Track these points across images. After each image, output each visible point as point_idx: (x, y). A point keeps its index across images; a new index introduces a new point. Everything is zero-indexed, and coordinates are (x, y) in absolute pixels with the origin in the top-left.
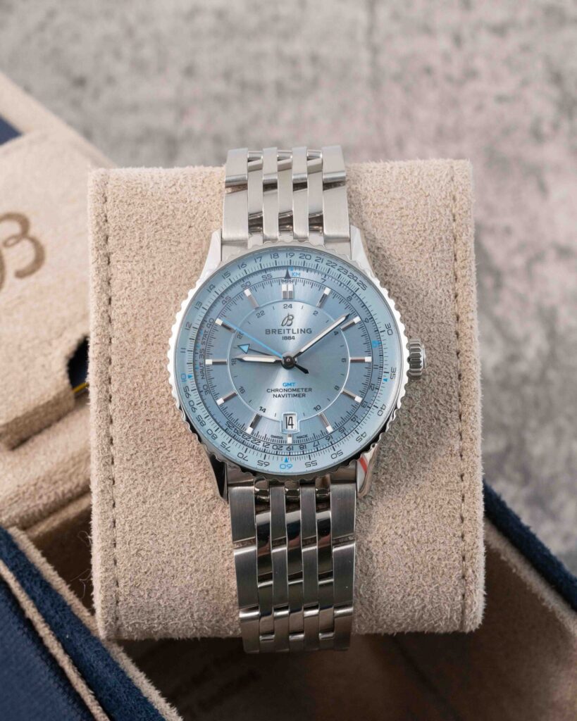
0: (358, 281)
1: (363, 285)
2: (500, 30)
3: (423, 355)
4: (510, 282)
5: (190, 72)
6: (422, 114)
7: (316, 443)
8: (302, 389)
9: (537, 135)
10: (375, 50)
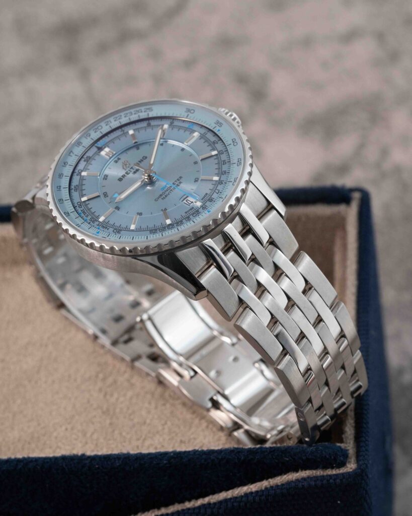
0: (143, 110)
1: (149, 109)
7: (217, 191)
8: (176, 181)
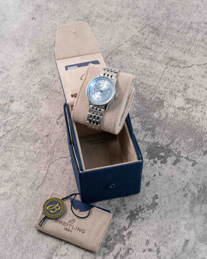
2: (181, 77)
3: (117, 95)
4: (164, 108)
5: (137, 70)
6: (164, 84)
8: (101, 95)
9: (179, 91)
10: (163, 74)
